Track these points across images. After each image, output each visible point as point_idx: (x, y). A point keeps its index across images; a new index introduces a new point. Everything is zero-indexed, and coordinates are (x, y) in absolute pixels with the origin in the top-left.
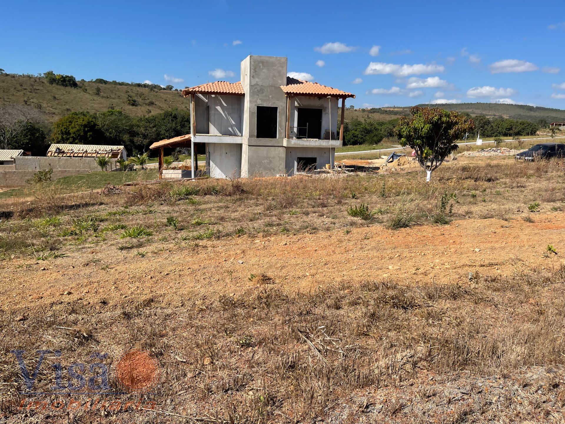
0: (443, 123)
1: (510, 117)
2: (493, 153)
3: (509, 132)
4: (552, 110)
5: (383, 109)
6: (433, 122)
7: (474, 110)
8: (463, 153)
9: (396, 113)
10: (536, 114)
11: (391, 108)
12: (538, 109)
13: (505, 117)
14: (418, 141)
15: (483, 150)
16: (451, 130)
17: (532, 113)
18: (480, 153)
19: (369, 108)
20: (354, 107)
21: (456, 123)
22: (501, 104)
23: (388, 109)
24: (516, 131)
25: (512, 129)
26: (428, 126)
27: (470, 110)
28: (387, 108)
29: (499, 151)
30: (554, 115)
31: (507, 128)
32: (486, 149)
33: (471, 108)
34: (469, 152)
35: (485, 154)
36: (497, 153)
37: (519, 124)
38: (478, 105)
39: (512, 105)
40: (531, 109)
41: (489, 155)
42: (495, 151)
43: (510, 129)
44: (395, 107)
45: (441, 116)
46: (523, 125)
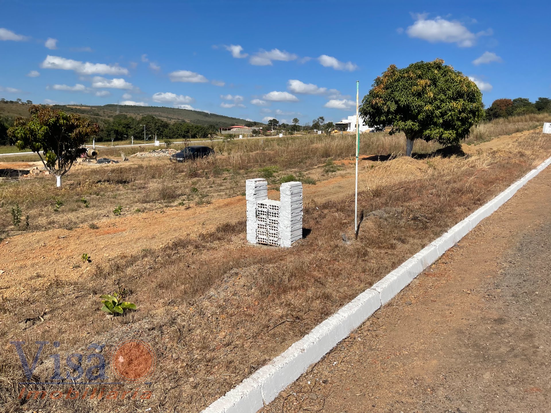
0: (61, 125)
1: (191, 121)
2: (162, 154)
3: (187, 134)
4: (222, 117)
5: (68, 107)
6: (49, 123)
7: (161, 114)
8: (136, 154)
9: (83, 112)
10: (211, 120)
11: (77, 106)
12: (212, 115)
13: (187, 121)
14: (37, 144)
15: (154, 151)
16: (71, 133)
17: (207, 119)
18: (151, 154)
19: (51, 105)
20: (31, 102)
21: (78, 126)
22: (182, 109)
23: (74, 107)
24: (193, 133)
25: (189, 132)
26: (45, 127)
27: (158, 113)
28: (73, 105)
29: (167, 152)
30: (223, 121)
31: (185, 131)
32: (157, 150)
33: (158, 111)
34: (141, 153)
35: (155, 155)
36: (165, 154)
37: (194, 128)
38: (163, 109)
39: (191, 111)
40: (206, 115)
41: (159, 155)
42: (164, 152)
43: (188, 132)
44: (82, 106)
45: (58, 119)
46: (197, 128)
